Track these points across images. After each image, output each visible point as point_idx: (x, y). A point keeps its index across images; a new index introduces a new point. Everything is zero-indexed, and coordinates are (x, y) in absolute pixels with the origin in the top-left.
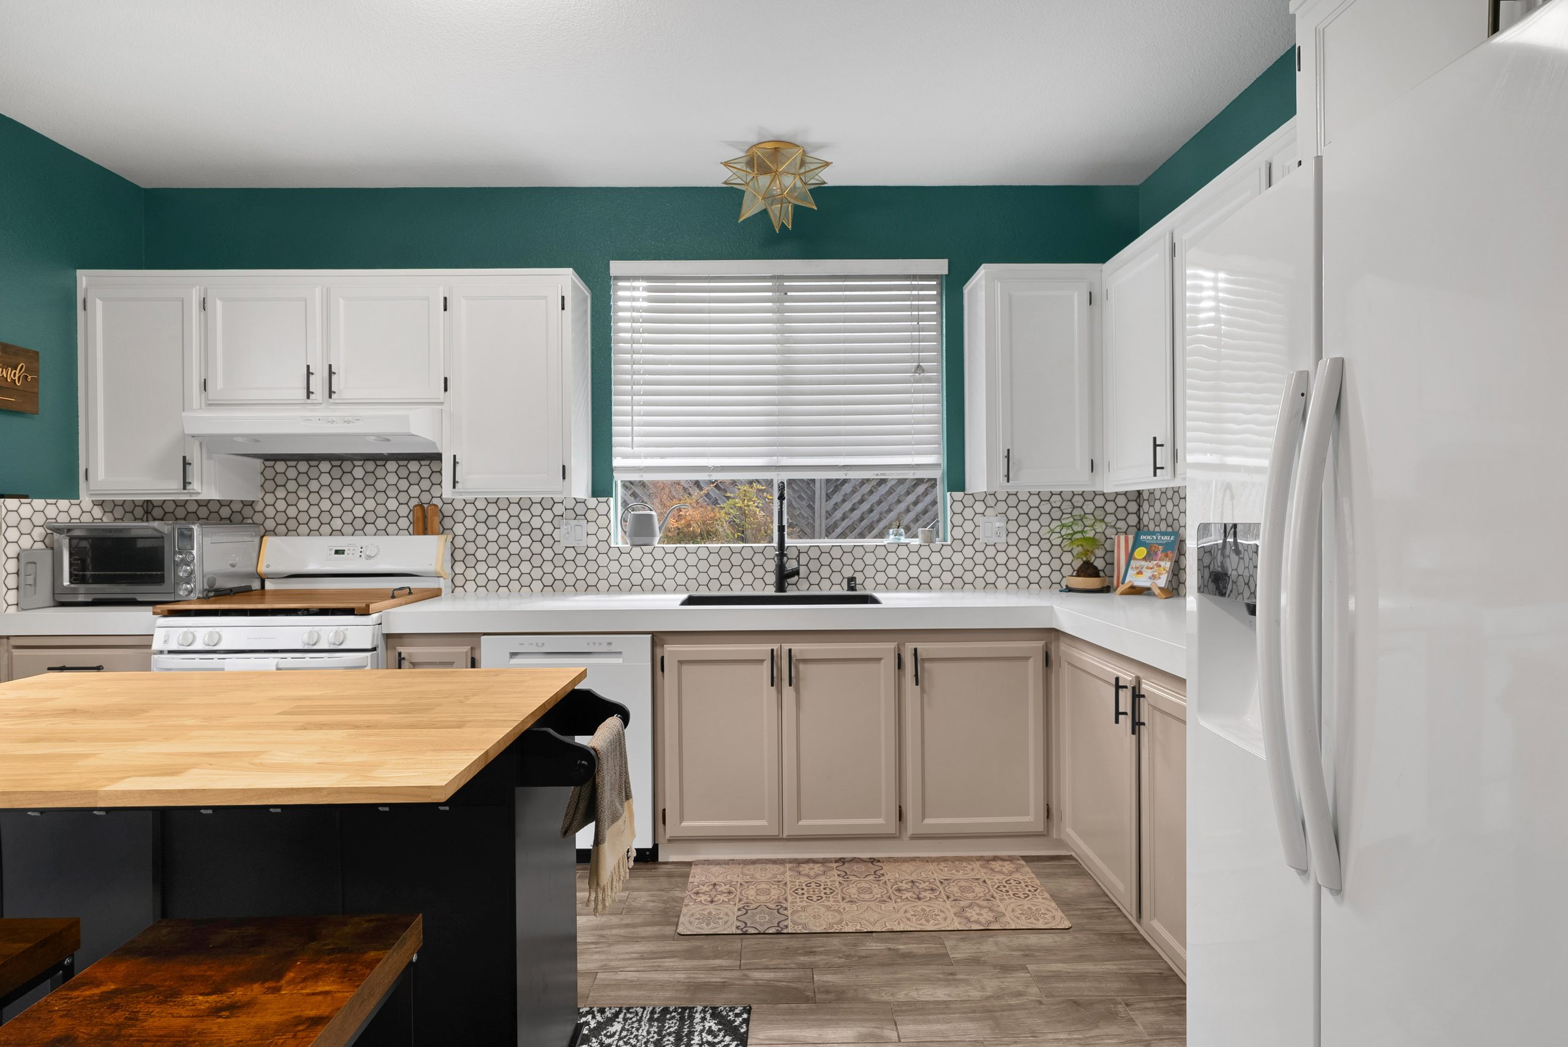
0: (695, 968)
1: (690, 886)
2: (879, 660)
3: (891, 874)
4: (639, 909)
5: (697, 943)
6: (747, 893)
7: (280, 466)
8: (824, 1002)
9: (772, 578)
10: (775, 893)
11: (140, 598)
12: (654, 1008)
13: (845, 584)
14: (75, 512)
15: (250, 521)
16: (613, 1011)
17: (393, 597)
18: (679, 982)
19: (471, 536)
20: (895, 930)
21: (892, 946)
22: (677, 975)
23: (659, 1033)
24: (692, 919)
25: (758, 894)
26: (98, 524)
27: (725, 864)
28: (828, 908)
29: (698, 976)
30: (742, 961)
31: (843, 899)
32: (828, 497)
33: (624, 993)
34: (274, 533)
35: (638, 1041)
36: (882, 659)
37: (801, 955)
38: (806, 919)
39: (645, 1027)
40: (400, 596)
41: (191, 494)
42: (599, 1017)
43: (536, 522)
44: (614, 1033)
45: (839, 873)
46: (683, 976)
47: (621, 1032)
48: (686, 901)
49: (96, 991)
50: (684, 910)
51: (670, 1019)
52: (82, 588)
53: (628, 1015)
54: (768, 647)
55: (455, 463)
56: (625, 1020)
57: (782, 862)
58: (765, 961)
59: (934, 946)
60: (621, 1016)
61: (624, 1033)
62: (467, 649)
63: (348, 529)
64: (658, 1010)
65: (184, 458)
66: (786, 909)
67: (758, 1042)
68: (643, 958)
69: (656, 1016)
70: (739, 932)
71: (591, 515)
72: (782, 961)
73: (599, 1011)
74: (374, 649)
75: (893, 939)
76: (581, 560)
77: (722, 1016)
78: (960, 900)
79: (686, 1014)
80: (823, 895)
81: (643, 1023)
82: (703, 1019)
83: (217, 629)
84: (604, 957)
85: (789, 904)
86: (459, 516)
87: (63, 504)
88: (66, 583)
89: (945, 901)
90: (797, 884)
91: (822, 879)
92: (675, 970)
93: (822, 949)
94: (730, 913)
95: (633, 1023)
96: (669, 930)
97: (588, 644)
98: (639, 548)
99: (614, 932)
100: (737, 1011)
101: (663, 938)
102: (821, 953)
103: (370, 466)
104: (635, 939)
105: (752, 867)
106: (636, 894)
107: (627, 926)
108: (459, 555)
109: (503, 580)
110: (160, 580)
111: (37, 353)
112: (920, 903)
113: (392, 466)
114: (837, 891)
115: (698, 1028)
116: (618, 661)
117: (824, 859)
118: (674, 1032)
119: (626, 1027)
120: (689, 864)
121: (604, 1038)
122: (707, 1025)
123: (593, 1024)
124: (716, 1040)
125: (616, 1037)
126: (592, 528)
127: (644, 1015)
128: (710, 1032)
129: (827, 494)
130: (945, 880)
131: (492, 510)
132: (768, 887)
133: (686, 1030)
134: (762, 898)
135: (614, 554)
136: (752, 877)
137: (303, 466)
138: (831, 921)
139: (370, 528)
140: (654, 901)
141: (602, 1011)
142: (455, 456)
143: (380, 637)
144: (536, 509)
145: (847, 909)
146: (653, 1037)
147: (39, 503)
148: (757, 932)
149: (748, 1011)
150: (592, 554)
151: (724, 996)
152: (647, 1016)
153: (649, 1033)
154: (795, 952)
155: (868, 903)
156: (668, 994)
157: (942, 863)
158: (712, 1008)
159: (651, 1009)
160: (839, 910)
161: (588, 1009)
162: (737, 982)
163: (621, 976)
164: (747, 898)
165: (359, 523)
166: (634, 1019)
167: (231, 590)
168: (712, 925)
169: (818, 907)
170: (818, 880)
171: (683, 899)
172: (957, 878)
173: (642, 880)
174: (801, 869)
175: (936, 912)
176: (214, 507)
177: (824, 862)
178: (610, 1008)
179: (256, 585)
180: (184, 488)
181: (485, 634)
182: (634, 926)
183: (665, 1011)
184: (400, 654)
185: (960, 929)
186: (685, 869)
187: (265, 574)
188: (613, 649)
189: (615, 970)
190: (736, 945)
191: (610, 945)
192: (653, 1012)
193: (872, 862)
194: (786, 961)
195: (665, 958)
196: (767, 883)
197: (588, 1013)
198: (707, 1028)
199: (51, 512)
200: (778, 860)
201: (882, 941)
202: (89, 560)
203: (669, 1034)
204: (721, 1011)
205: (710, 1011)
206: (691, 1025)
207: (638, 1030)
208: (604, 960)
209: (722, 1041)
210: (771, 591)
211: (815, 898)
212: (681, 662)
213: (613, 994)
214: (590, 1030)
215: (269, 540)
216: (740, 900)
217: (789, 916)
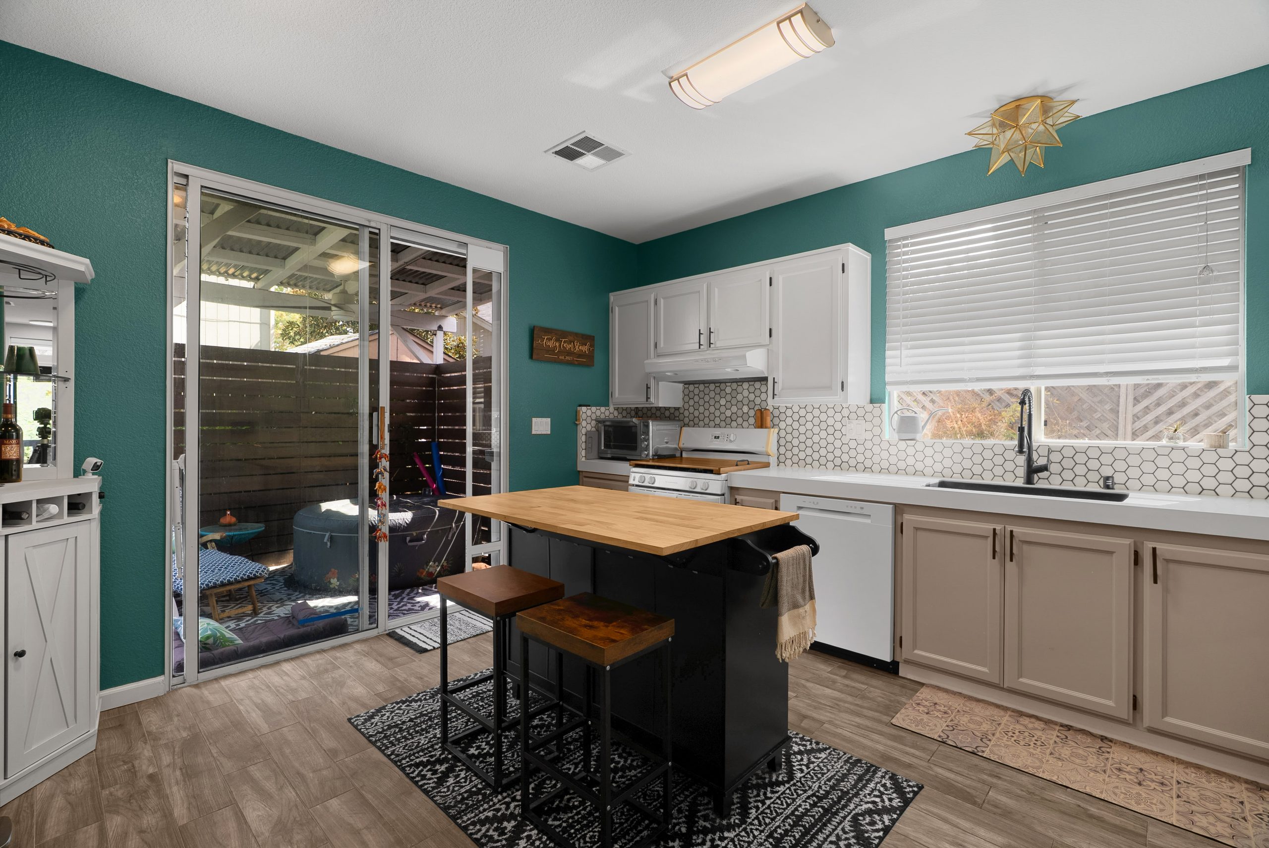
0: (893, 747)
1: (915, 698)
2: (1111, 553)
3: (1117, 754)
4: (870, 699)
5: (902, 734)
6: (960, 718)
7: (691, 387)
8: (989, 811)
9: (1021, 472)
10: (985, 727)
11: (628, 457)
12: (852, 757)
13: (1101, 483)
14: (607, 413)
15: (677, 418)
16: (825, 746)
17: (737, 465)
18: (877, 750)
19: (789, 429)
20: (1093, 795)
21: (1082, 805)
22: (878, 746)
23: (848, 771)
24: (906, 718)
25: (969, 722)
26: (616, 419)
27: (952, 693)
28: (1032, 755)
29: (893, 752)
30: (932, 758)
31: (1051, 754)
32: (1136, 401)
33: (837, 741)
34: (688, 425)
35: (833, 768)
36: (1115, 552)
37: (986, 774)
38: (1004, 753)
39: (841, 763)
40: (740, 465)
41: (650, 404)
42: (814, 746)
43: (830, 421)
44: (820, 758)
45: (1059, 734)
46: (881, 748)
47: (824, 759)
48: (907, 706)
49: (557, 608)
50: (903, 711)
51: (859, 767)
52: (609, 451)
53: (833, 753)
54: (991, 527)
55: (774, 382)
56: (830, 754)
57: (1006, 709)
58: (951, 765)
59: (1132, 823)
60: (828, 751)
61: (826, 761)
62: (773, 501)
63: (723, 424)
64: (854, 758)
65: (647, 385)
66: (990, 740)
67: (918, 808)
68: (859, 727)
69: (851, 761)
70: (939, 739)
71: (869, 417)
72: (966, 771)
73: (815, 742)
74: (723, 495)
75: (1088, 801)
76: (860, 449)
77: (898, 781)
78: (1194, 804)
79: (871, 769)
80: (1032, 744)
81: (840, 761)
82: (883, 777)
83: (654, 476)
84: (833, 716)
85: (994, 738)
86: (783, 417)
87: (603, 409)
88: (603, 448)
89: (1172, 798)
90: (1011, 728)
91: (1039, 733)
92: (878, 742)
93: (1009, 778)
94: (939, 726)
95: (834, 758)
96: (885, 719)
97: (847, 506)
98: (904, 442)
99: (846, 705)
100: (910, 783)
101: (880, 721)
102: (1005, 780)
103: (734, 385)
104: (859, 715)
105: (975, 703)
106: (872, 689)
107: (857, 705)
108: (782, 442)
109: (809, 460)
110: (635, 448)
111: (594, 337)
112: (1138, 787)
113: (746, 385)
114: (1048, 746)
115: (877, 780)
116: (867, 521)
117: (1049, 720)
118: (859, 775)
119: (829, 758)
120: (922, 685)
121: (812, 757)
122: (884, 781)
123: (809, 747)
124: (886, 792)
125: (820, 760)
126: (869, 426)
127: (843, 757)
128: (884, 786)
129: (1135, 399)
130: (1185, 782)
131: (802, 412)
132: (982, 721)
133: (867, 777)
134: (972, 726)
135: (885, 445)
136: (971, 709)
137: (702, 387)
138: (1028, 763)
139: (734, 424)
140: (883, 698)
141: (817, 743)
142: (774, 378)
143: (727, 488)
144: (831, 412)
145: (1050, 762)
146: (843, 771)
147: (594, 409)
148: (954, 745)
149: (921, 788)
150: (869, 445)
151: (907, 772)
152: (845, 758)
153: (842, 767)
154: (982, 771)
155: (1076, 766)
156: (866, 754)
157: (1192, 769)
158: (892, 774)
159: (849, 756)
160: (1042, 761)
161: (809, 738)
162: (921, 768)
163: (839, 731)
164: (959, 722)
165: (728, 420)
166: (835, 756)
167: (665, 456)
168: (920, 727)
169: (1022, 750)
170: (1032, 732)
171: (905, 704)
172: (1200, 786)
173: (880, 682)
174: (1021, 719)
175: (1154, 801)
176: (663, 411)
177: (1047, 722)
178: (823, 744)
179: (678, 454)
180: (647, 401)
181: (784, 493)
182: (861, 707)
183: (859, 761)
184: (736, 499)
185: (1174, 824)
186: (916, 687)
187: (683, 448)
188: (864, 512)
189: (836, 726)
190: (934, 747)
191: (840, 711)
192: (850, 758)
193: (1102, 740)
194: (970, 773)
195: (874, 733)
196: (982, 717)
197: (808, 741)
198: (883, 783)
199: (598, 413)
200: (1002, 706)
201: (1074, 797)
202: (612, 437)
203: (855, 774)
204: (899, 778)
205: (891, 775)
206: (873, 776)
207: (835, 763)
208: (832, 718)
209: (890, 794)
210: (1020, 483)
211: (1022, 743)
212: (917, 529)
213: (829, 738)
214: (805, 749)
215: (684, 429)
216: (952, 720)
217: (990, 746)
